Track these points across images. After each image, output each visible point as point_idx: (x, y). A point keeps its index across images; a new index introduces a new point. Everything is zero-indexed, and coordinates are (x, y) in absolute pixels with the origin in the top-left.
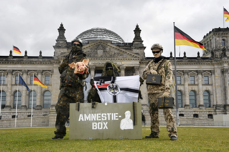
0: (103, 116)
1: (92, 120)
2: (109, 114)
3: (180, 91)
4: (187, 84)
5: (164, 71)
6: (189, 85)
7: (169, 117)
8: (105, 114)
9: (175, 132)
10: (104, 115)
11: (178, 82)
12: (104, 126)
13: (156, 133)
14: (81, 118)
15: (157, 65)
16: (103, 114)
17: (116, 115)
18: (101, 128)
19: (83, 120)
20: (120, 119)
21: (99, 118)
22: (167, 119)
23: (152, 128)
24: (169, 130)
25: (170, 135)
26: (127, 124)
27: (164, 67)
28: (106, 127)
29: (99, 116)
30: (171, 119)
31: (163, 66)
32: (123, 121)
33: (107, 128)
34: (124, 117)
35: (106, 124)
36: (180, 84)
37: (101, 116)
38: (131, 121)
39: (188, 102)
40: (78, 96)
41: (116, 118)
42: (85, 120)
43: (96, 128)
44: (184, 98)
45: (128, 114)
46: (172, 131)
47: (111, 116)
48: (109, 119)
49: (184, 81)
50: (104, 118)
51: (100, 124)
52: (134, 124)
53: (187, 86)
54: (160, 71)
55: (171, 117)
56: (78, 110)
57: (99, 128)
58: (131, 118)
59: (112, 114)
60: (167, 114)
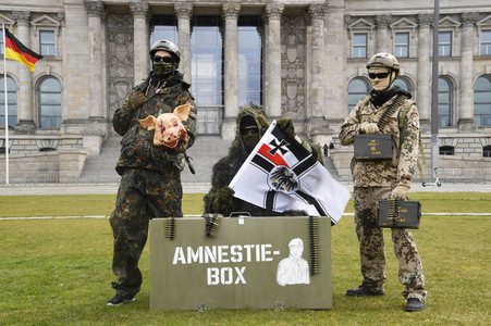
0: (233, 253)
1: (207, 261)
2: (248, 247)
3: (447, 78)
4: (469, 55)
5: (397, 130)
6: (476, 58)
7: (405, 250)
8: (240, 248)
9: (420, 288)
10: (236, 250)
11: (443, 51)
12: (235, 275)
13: (375, 284)
14: (179, 256)
15: (380, 111)
16: (233, 247)
17: (267, 249)
18: (230, 282)
19: (184, 262)
20: (277, 260)
21: (224, 257)
22: (400, 253)
23: (365, 269)
24: (404, 281)
25: (406, 294)
26: (293, 271)
27: (399, 119)
28: (241, 279)
29: (223, 251)
30: (411, 253)
31: (395, 115)
32: (284, 264)
33: (244, 282)
34: (286, 253)
35: (240, 272)
36: (450, 58)
37: (228, 251)
38: (305, 265)
39: (468, 111)
40: (167, 194)
41: (267, 256)
42: (189, 262)
43: (217, 282)
44: (456, 100)
45: (297, 246)
46: (412, 284)
47: (253, 251)
48: (249, 260)
49: (463, 45)
50: (237, 257)
51: (227, 273)
52: (313, 272)
53: (468, 61)
54: (388, 128)
55: (412, 249)
56: (172, 238)
57: (223, 282)
58: (303, 257)
59: (258, 246)
60: (401, 242)
